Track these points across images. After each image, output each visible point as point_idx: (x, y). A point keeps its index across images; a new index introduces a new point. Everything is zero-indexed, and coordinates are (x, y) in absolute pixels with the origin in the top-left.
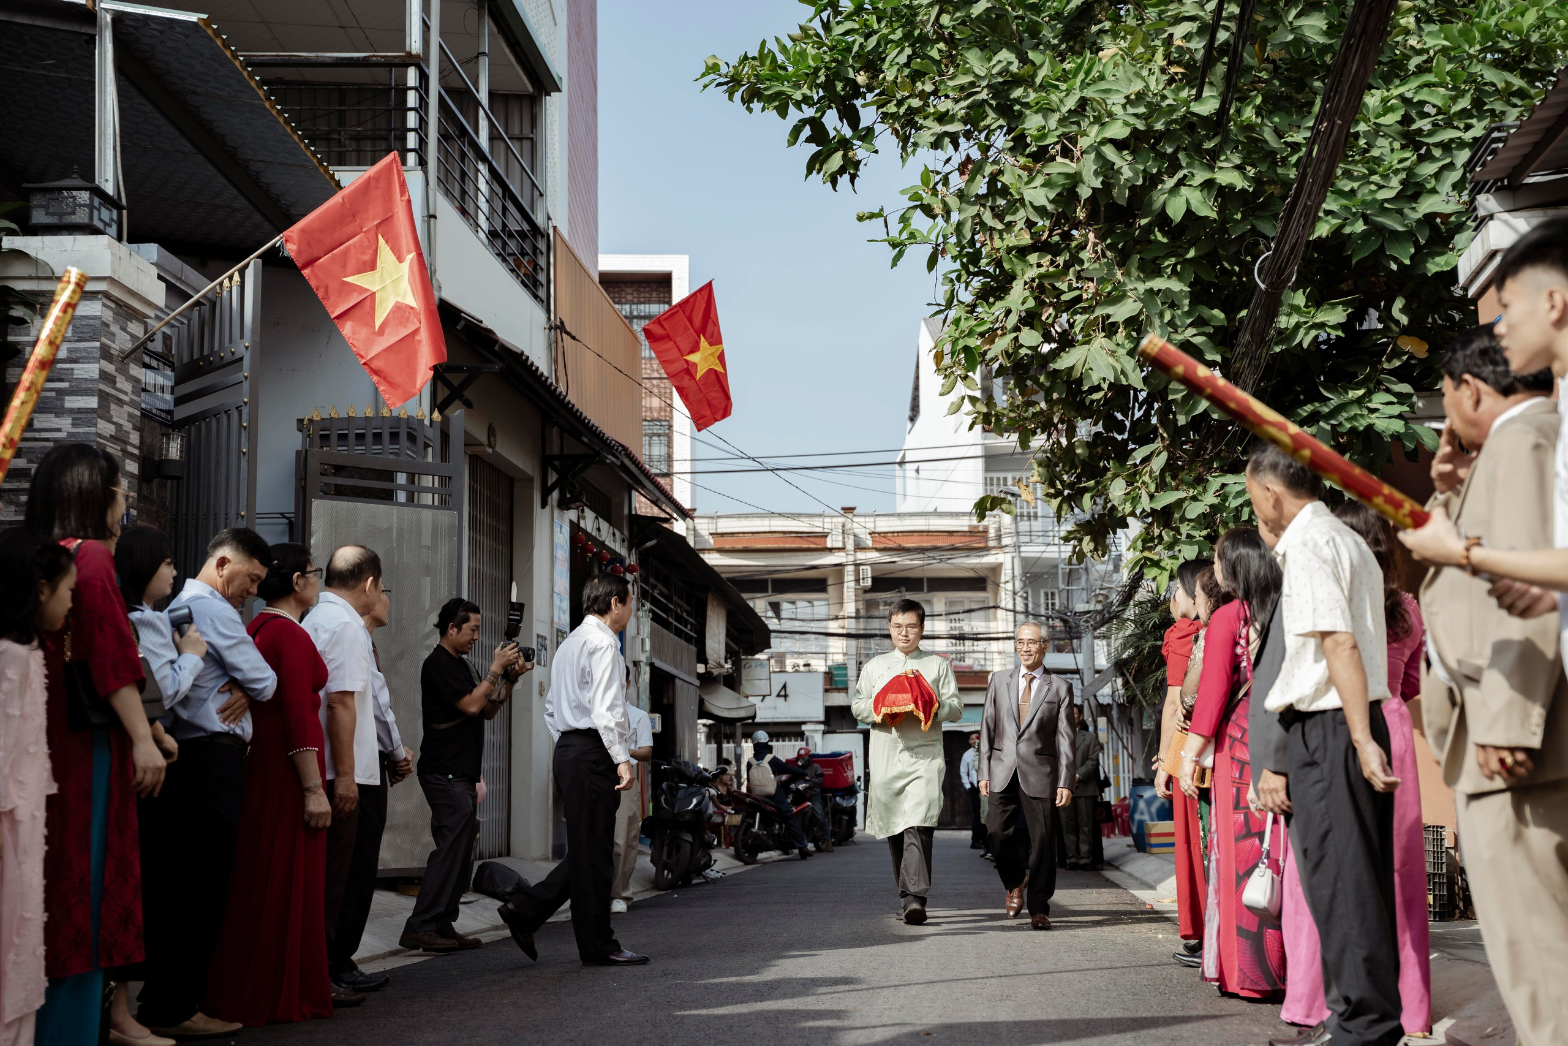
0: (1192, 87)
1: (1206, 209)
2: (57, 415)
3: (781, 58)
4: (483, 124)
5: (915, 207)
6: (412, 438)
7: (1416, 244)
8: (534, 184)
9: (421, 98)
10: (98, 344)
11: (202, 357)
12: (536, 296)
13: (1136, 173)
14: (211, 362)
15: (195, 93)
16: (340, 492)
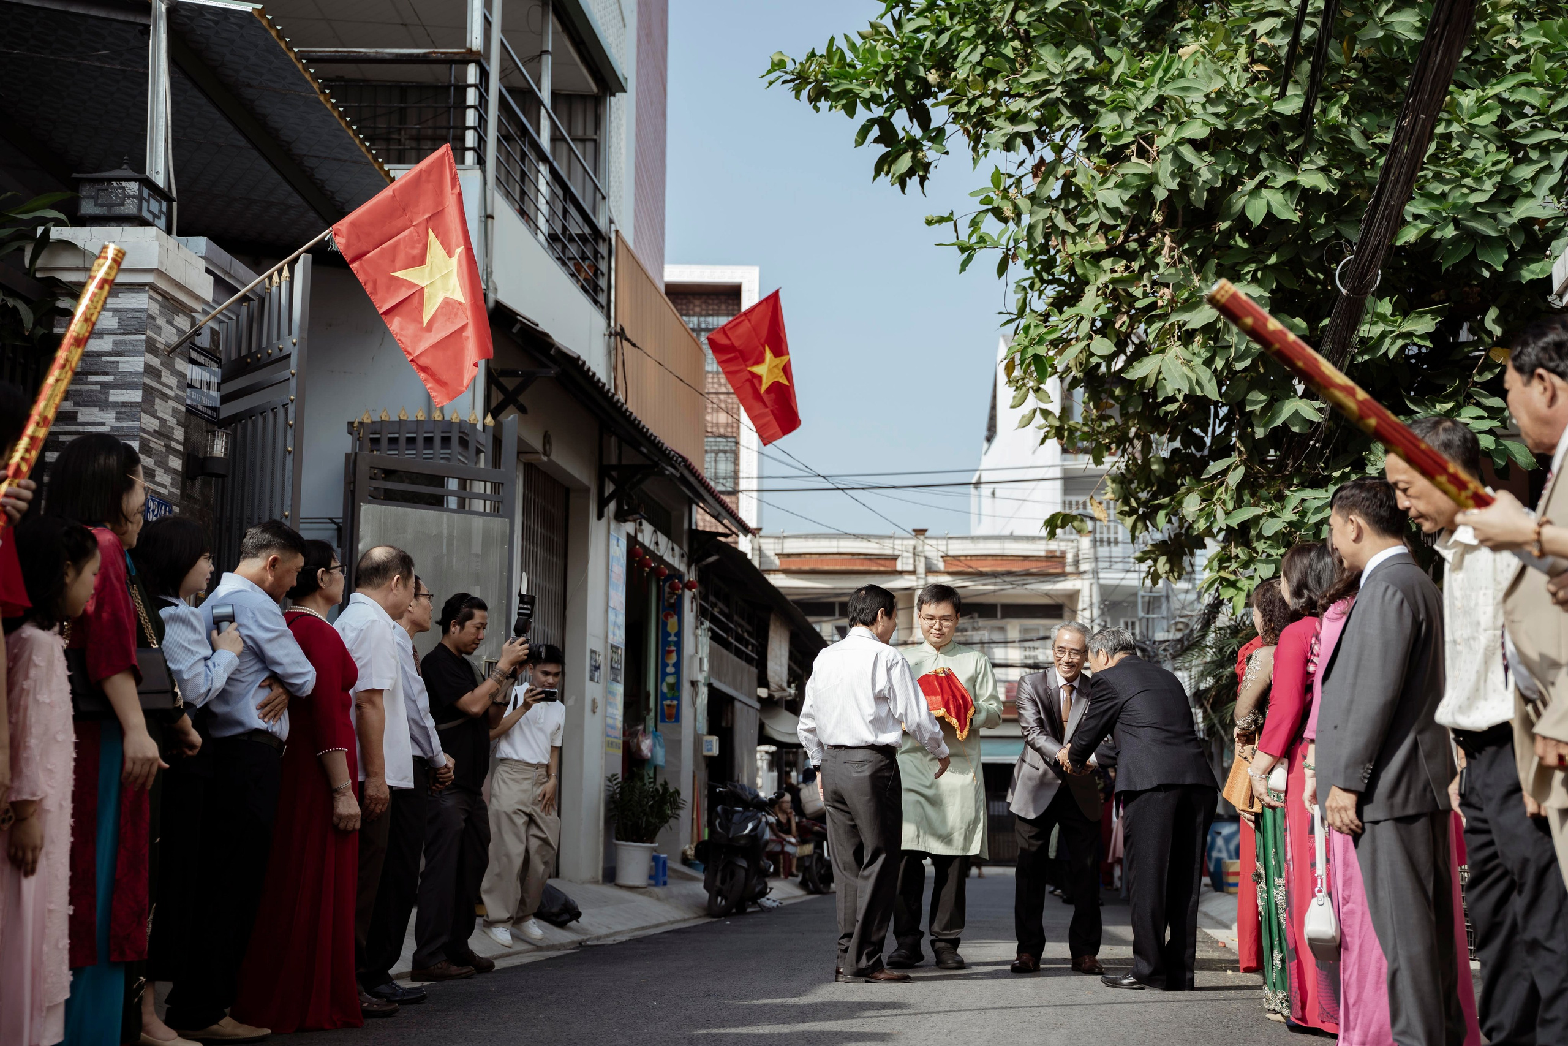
0: (1276, 86)
1: (1288, 211)
2: (101, 409)
3: (849, 56)
4: (545, 124)
5: (987, 211)
6: (464, 443)
7: (1510, 250)
8: (596, 187)
9: (481, 96)
10: (143, 337)
11: (250, 354)
12: (596, 302)
13: (1215, 175)
14: (259, 359)
15: (249, 85)
16: (390, 497)
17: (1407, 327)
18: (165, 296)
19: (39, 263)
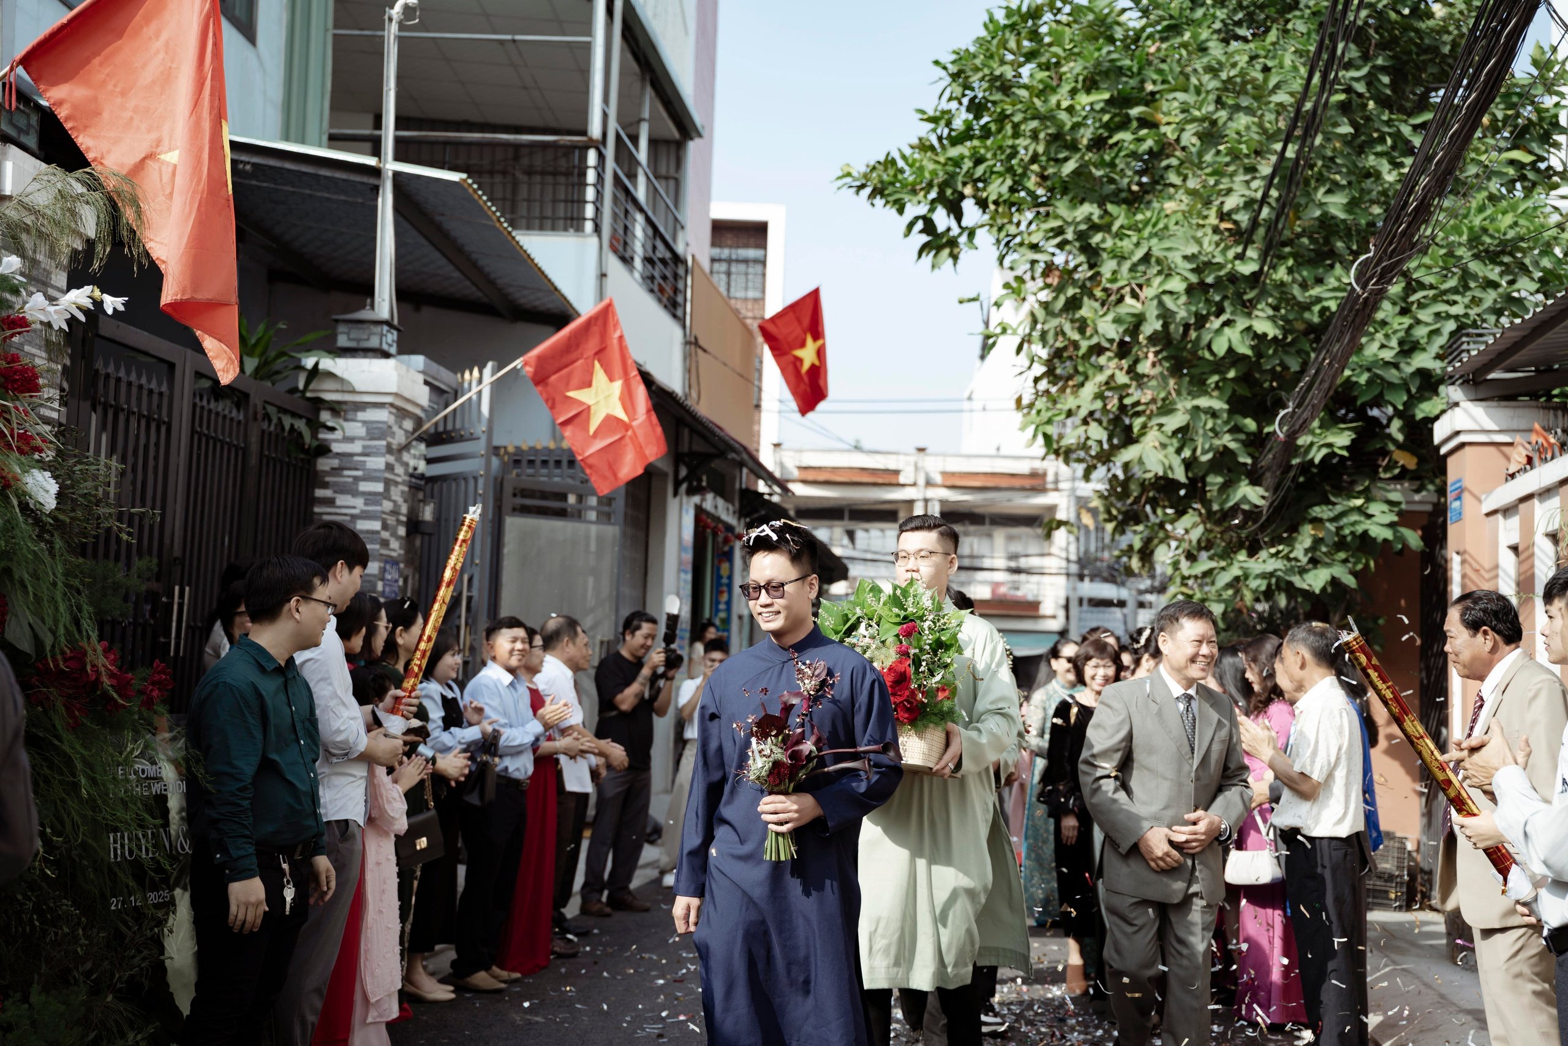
0: (1238, 249)
1: (1244, 348)
2: (353, 496)
3: (901, 163)
4: (641, 180)
7: (1408, 391)
8: (676, 219)
9: (599, 175)
10: (384, 443)
11: (445, 431)
12: (675, 316)
13: (1189, 314)
14: (453, 437)
15: (442, 215)
16: (525, 510)
17: (1330, 439)
18: (398, 409)
19: (312, 387)
